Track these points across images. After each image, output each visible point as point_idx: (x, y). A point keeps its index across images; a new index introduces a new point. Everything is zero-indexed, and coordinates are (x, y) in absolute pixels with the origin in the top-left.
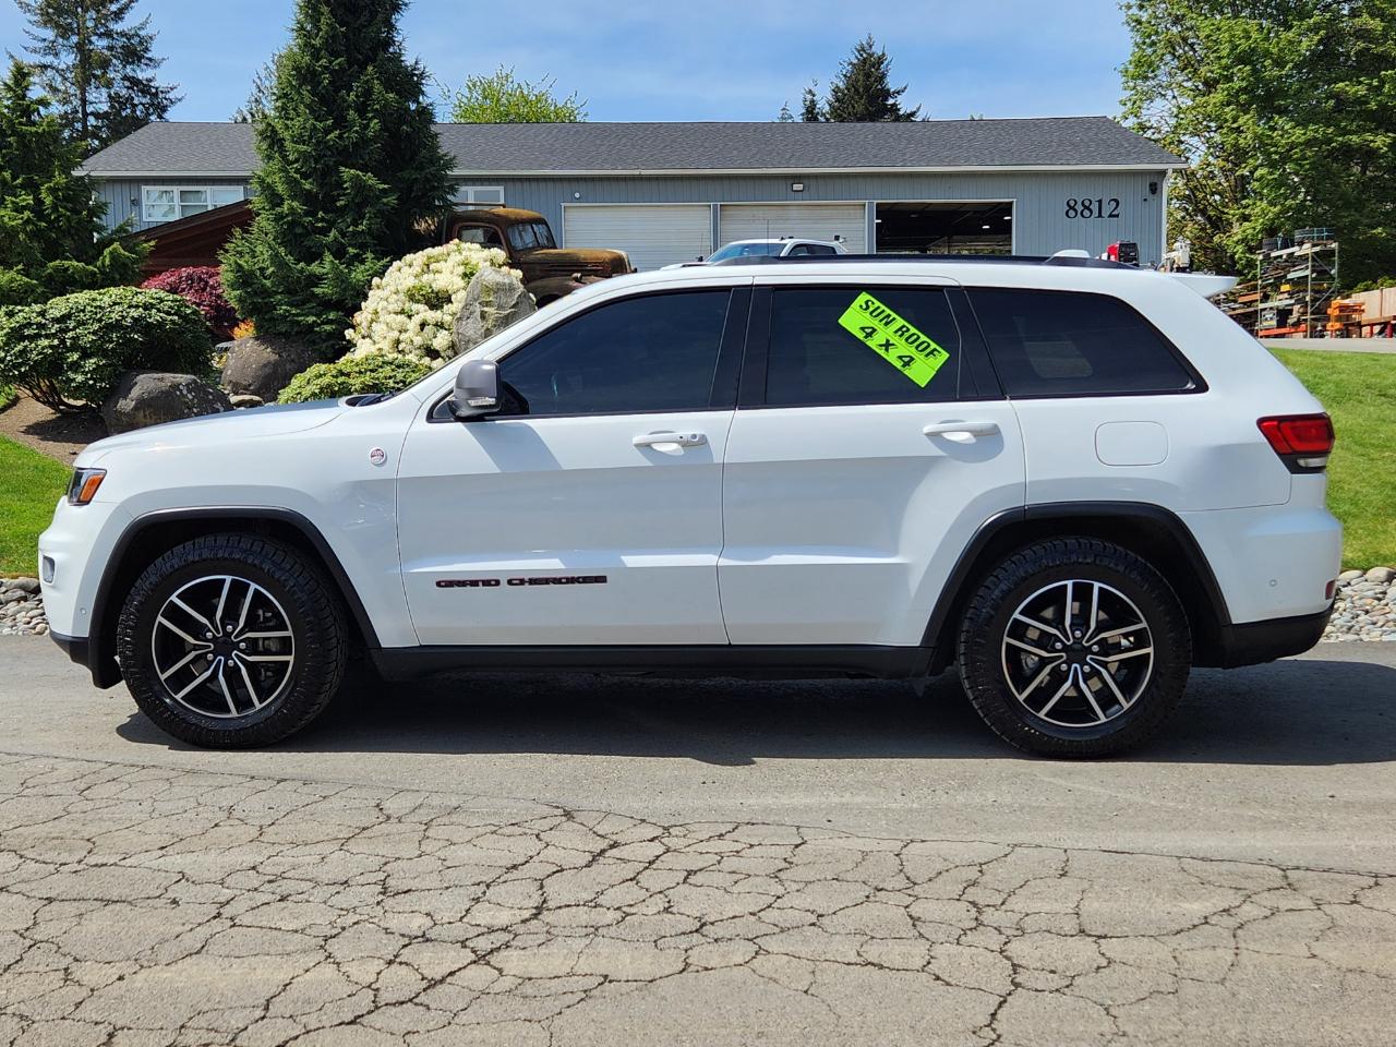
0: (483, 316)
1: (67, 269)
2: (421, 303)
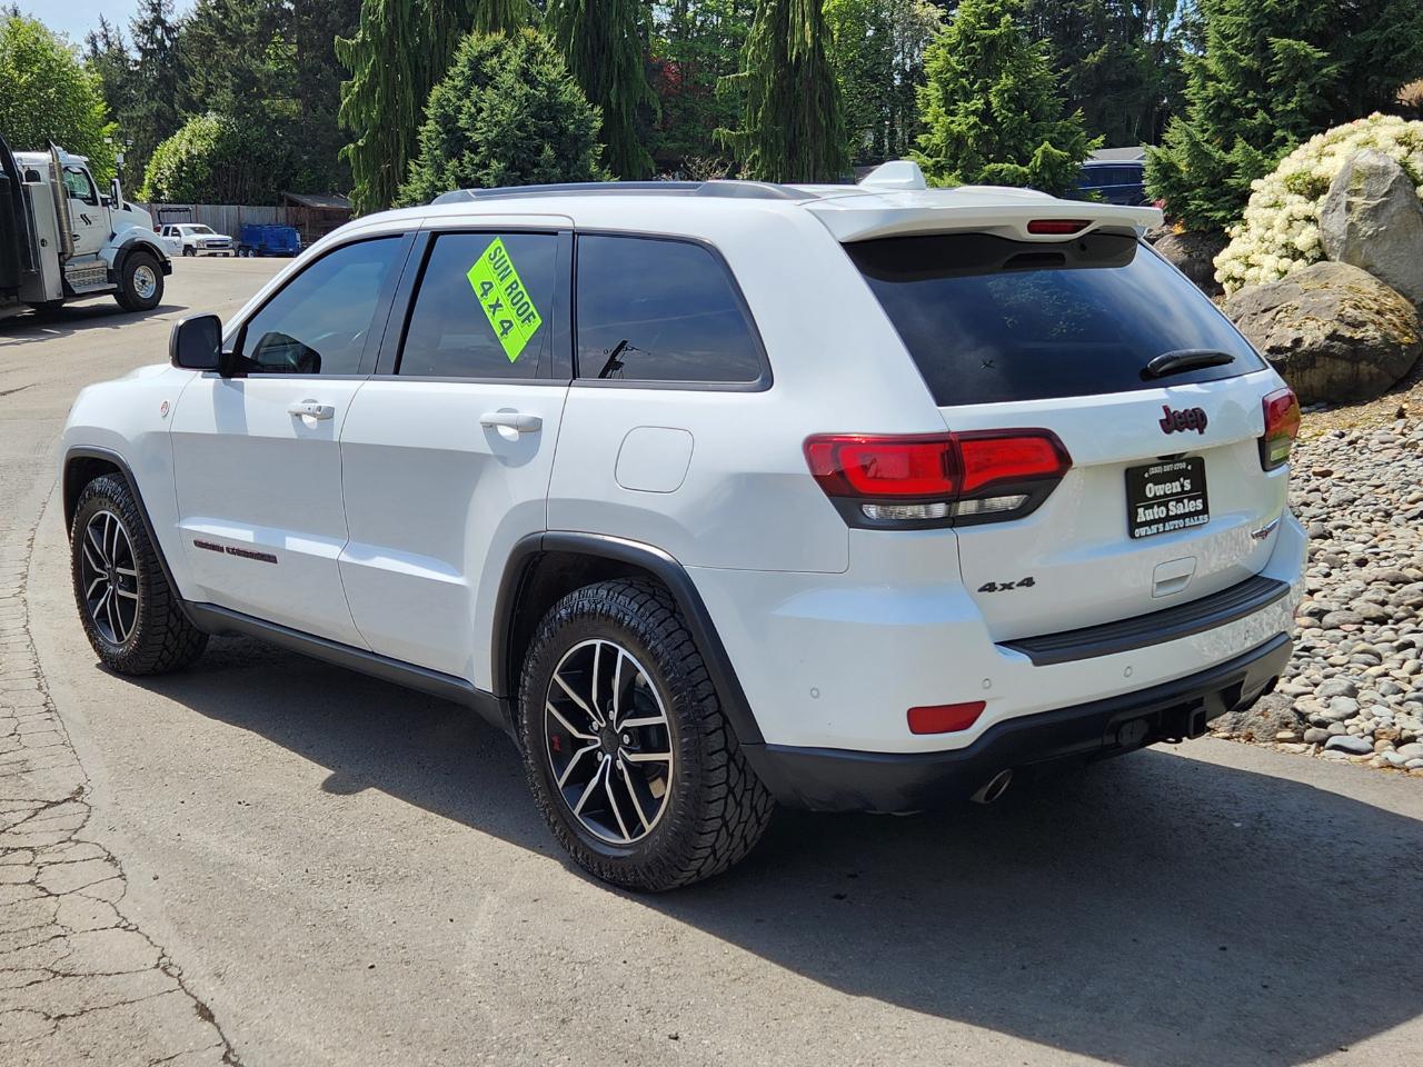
0: (1349, 208)
1: (1002, 170)
2: (1301, 194)
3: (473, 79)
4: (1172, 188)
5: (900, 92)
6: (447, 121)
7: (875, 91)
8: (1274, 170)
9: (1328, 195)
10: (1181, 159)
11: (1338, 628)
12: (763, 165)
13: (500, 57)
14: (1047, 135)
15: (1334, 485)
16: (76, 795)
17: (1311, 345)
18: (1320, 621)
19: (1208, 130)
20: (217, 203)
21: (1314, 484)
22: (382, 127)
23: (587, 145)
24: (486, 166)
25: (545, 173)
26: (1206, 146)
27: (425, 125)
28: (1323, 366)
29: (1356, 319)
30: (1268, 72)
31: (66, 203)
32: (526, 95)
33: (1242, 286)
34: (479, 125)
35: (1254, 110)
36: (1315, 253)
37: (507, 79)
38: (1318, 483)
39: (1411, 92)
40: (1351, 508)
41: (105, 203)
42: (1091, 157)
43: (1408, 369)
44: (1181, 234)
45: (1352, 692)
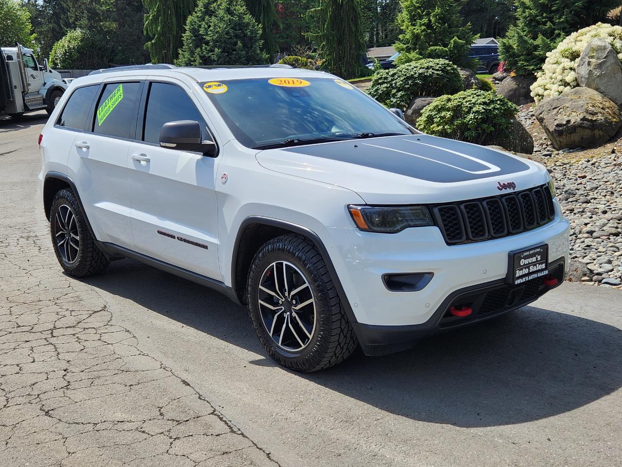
0: (589, 64)
1: (436, 49)
2: (568, 58)
3: (206, 13)
4: (511, 56)
5: (381, 15)
6: (195, 32)
7: (370, 15)
8: (555, 48)
9: (580, 58)
10: (514, 43)
11: (600, 238)
12: (327, 48)
13: (217, 3)
14: (456, 34)
15: (588, 181)
16: (104, 308)
17: (574, 123)
18: (592, 235)
19: (525, 31)
20: (82, 69)
21: (579, 181)
22: (162, 34)
23: (256, 41)
24: (212, 51)
25: (238, 53)
26: (525, 38)
27: (185, 33)
28: (580, 132)
29: (593, 111)
30: (552, 5)
31: (24, 70)
32: (229, 19)
33: (542, 98)
34: (209, 33)
35: (546, 22)
36: (574, 83)
37: (221, 13)
38: (581, 181)
39: (614, 13)
40: (596, 191)
41: (41, 69)
42: (474, 43)
43: (616, 132)
44: (514, 76)
45: (610, 262)
